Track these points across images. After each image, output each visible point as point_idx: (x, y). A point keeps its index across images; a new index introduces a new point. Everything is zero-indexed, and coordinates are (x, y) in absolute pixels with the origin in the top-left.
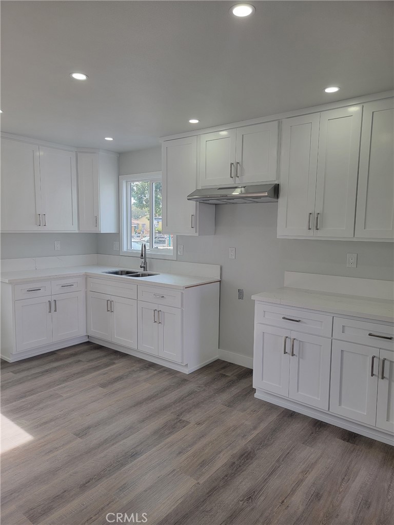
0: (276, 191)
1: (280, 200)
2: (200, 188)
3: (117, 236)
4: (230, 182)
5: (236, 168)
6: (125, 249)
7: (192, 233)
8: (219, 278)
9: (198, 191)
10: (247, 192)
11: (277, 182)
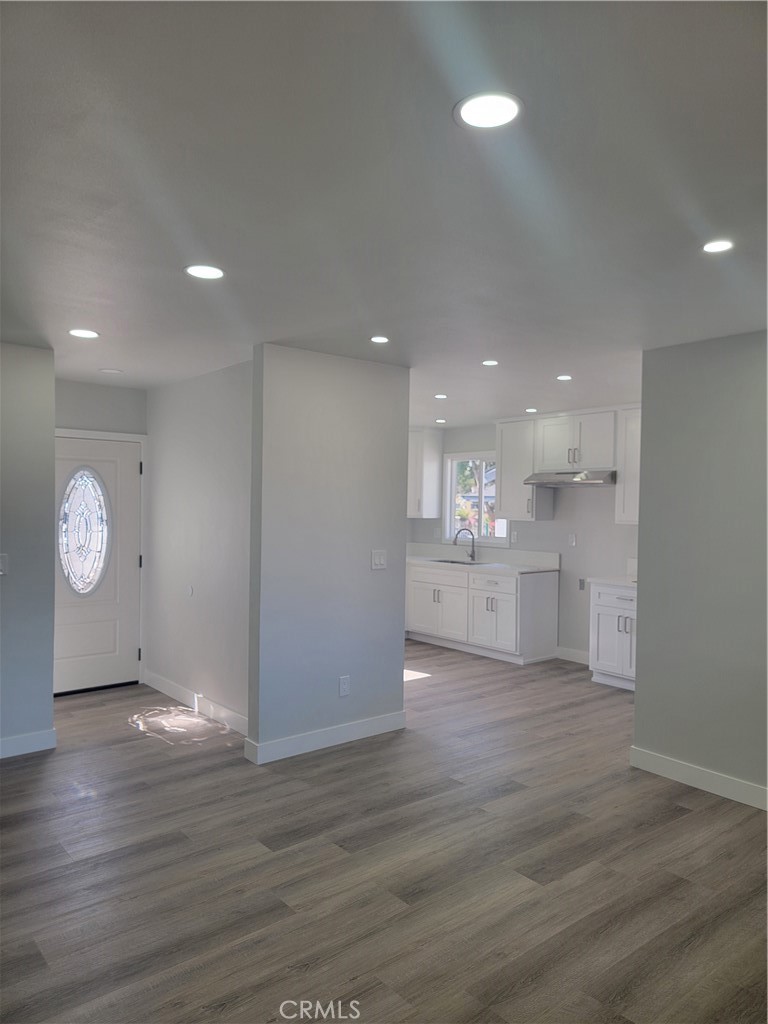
0: (613, 477)
1: (618, 485)
2: (536, 472)
3: (438, 522)
4: (568, 468)
5: (574, 454)
6: (448, 536)
7: (529, 518)
8: (557, 567)
9: (535, 475)
10: (587, 478)
11: (614, 469)
